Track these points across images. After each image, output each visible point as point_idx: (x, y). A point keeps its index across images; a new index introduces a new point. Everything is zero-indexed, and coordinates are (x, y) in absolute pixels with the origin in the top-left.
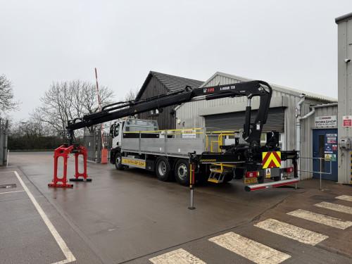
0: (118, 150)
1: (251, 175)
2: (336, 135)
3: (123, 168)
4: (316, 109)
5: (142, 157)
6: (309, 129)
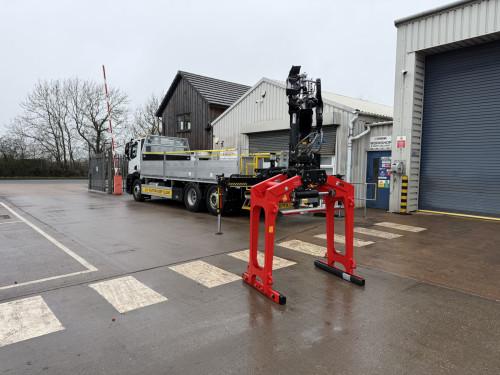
0: (136, 176)
2: (390, 158)
3: (143, 199)
4: (372, 127)
5: (167, 184)
6: (363, 151)
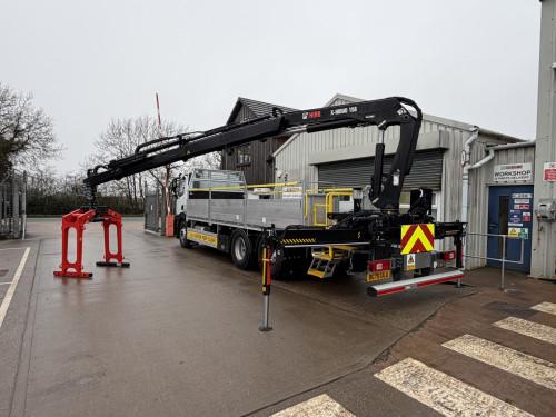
1: (379, 266)
2: (529, 196)
5: (213, 228)
6: (483, 185)
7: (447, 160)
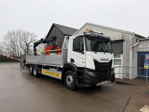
4: (140, 41)
7: (124, 44)
